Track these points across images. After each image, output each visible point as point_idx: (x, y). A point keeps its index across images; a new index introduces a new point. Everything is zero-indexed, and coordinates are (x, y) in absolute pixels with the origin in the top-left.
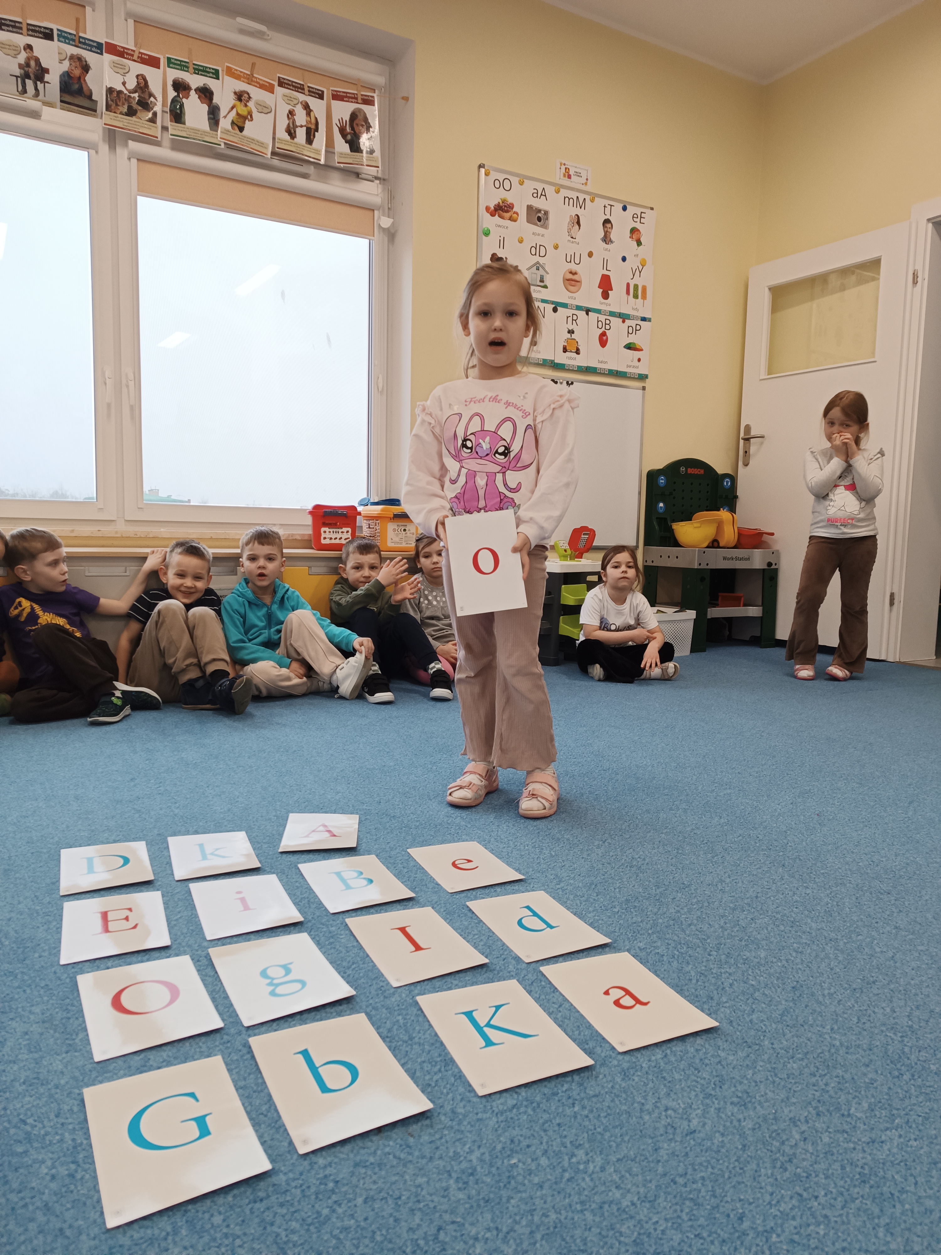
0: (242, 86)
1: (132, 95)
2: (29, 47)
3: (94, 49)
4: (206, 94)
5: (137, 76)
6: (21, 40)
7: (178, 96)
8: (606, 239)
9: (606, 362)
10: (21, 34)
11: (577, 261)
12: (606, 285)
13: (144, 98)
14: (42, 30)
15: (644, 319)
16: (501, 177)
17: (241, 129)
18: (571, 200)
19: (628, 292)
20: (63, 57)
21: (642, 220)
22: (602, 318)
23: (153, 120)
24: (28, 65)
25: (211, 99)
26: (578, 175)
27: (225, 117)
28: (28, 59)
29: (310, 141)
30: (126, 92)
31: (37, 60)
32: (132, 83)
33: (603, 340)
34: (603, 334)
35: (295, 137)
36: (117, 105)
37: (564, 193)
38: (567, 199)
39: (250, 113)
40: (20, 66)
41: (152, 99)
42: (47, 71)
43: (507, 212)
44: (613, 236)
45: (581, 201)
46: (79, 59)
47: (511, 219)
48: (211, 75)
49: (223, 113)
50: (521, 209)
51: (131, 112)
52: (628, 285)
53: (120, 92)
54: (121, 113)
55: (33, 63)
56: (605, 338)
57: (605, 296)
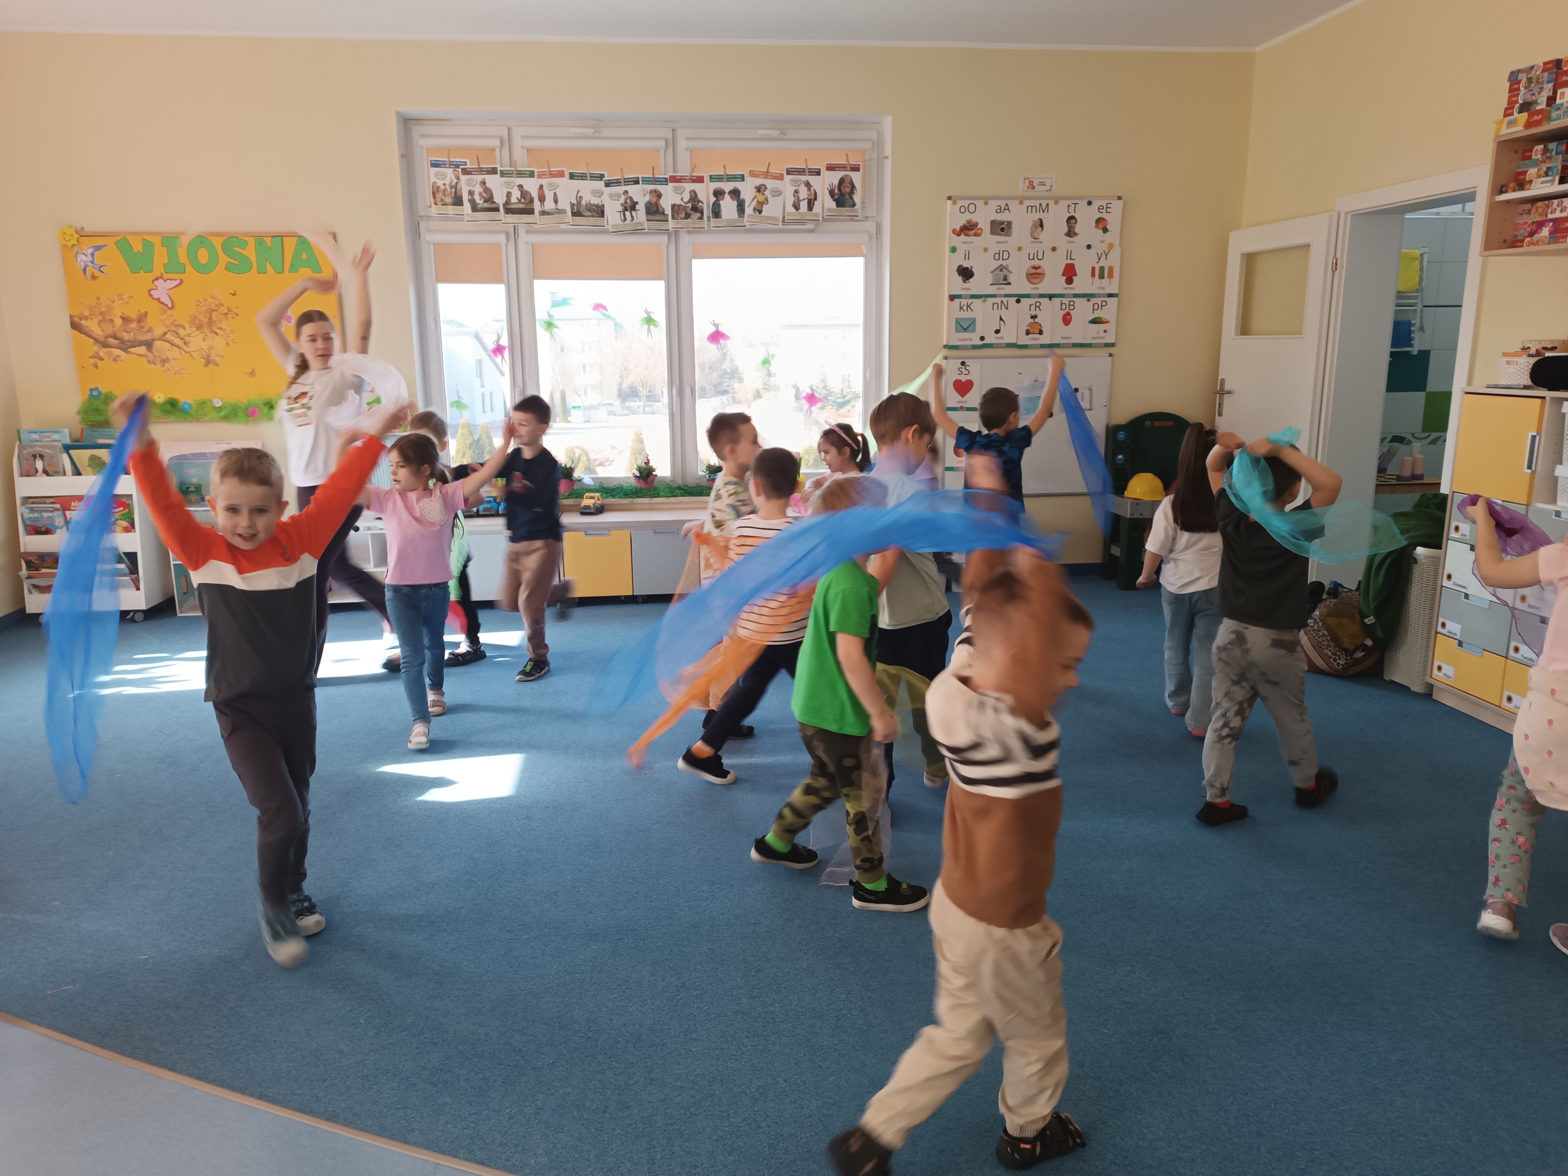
0: (759, 181)
1: (687, 205)
2: (626, 192)
3: (664, 183)
4: (735, 193)
5: (690, 192)
6: (620, 189)
7: (717, 200)
8: (1071, 233)
9: (1070, 338)
10: (621, 185)
11: (1040, 257)
12: (1070, 273)
13: (695, 205)
14: (633, 179)
15: (1110, 295)
16: (966, 203)
17: (760, 212)
18: (1034, 208)
19: (1093, 275)
20: (645, 193)
21: (1109, 210)
22: (1066, 301)
23: (701, 218)
24: (626, 202)
25: (739, 196)
26: (1042, 184)
27: (749, 206)
28: (626, 199)
29: (810, 208)
30: (683, 204)
31: (631, 198)
32: (687, 197)
33: (1067, 320)
34: (1068, 314)
35: (799, 208)
36: (678, 214)
37: (1028, 203)
38: (1030, 208)
39: (766, 199)
40: (622, 205)
41: (700, 204)
42: (637, 203)
43: (972, 229)
44: (1077, 229)
45: (1044, 206)
46: (655, 191)
47: (976, 235)
48: (739, 179)
49: (747, 204)
50: (984, 225)
51: (688, 216)
52: (1093, 269)
53: (680, 205)
54: (681, 219)
55: (628, 201)
56: (1068, 317)
57: (1069, 281)
